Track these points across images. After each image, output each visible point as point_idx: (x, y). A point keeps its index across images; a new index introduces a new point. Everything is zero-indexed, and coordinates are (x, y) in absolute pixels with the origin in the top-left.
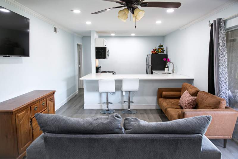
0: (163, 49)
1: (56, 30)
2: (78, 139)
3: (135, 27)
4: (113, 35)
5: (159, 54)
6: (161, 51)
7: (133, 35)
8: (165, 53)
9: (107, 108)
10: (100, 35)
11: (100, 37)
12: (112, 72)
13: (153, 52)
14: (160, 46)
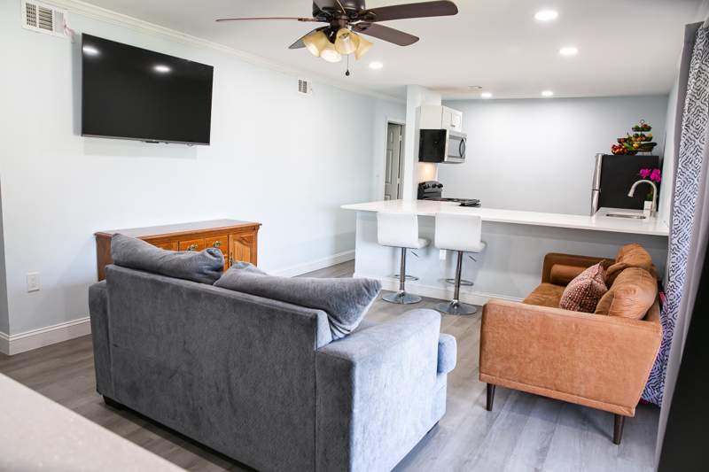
0: (651, 139)
1: (303, 86)
2: (139, 278)
3: (347, 74)
4: (486, 95)
5: (639, 154)
6: (640, 146)
7: (547, 94)
8: (655, 152)
9: (401, 289)
10: (446, 97)
11: (444, 102)
12: (458, 200)
13: (615, 149)
14: (637, 129)
